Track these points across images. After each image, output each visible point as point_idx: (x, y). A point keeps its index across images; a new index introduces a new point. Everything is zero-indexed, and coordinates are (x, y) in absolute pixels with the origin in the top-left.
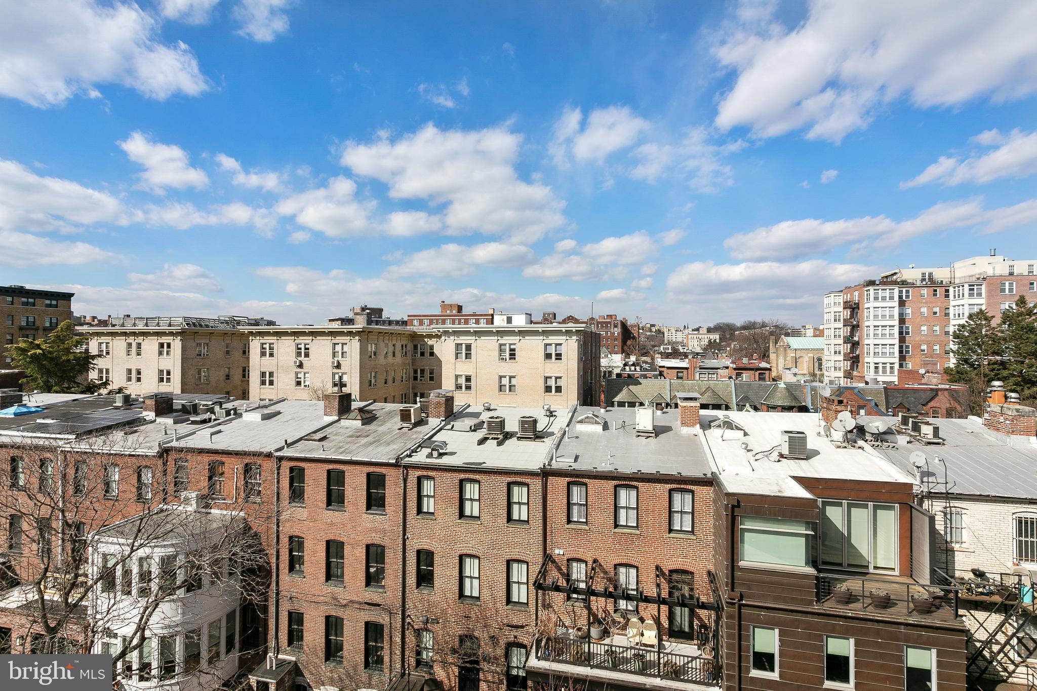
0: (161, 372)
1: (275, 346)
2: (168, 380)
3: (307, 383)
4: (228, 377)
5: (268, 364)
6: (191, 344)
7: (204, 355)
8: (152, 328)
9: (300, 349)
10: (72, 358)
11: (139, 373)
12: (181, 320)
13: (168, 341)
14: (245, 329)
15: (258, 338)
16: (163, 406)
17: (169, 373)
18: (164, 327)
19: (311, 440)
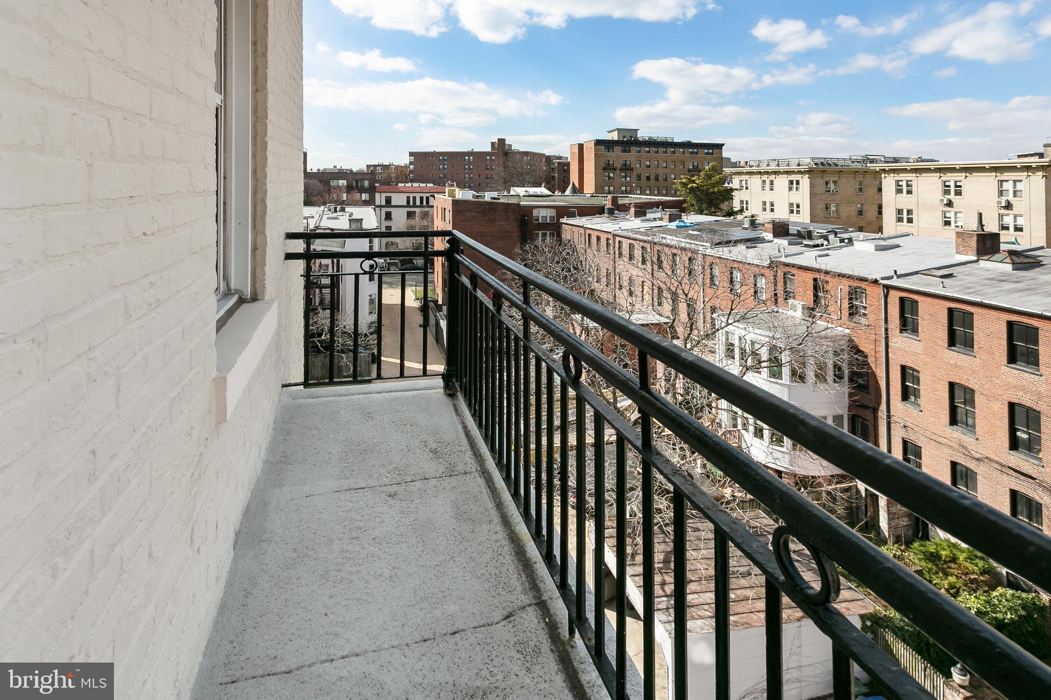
0: (791, 205)
1: (914, 184)
2: (798, 212)
3: (959, 224)
4: (860, 213)
5: (904, 201)
6: (820, 182)
7: (833, 191)
8: (783, 168)
9: (949, 186)
10: (717, 190)
11: (772, 205)
12: (809, 160)
13: (797, 179)
14: (877, 167)
15: (892, 175)
16: (781, 230)
17: (798, 206)
18: (794, 167)
19: (930, 275)
